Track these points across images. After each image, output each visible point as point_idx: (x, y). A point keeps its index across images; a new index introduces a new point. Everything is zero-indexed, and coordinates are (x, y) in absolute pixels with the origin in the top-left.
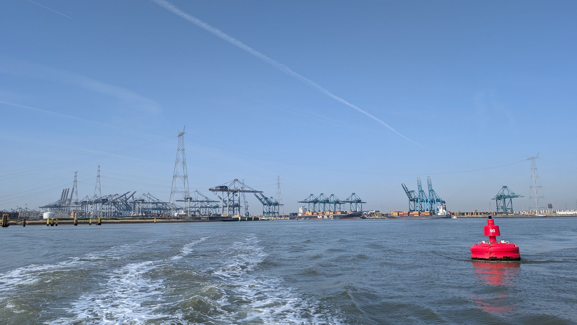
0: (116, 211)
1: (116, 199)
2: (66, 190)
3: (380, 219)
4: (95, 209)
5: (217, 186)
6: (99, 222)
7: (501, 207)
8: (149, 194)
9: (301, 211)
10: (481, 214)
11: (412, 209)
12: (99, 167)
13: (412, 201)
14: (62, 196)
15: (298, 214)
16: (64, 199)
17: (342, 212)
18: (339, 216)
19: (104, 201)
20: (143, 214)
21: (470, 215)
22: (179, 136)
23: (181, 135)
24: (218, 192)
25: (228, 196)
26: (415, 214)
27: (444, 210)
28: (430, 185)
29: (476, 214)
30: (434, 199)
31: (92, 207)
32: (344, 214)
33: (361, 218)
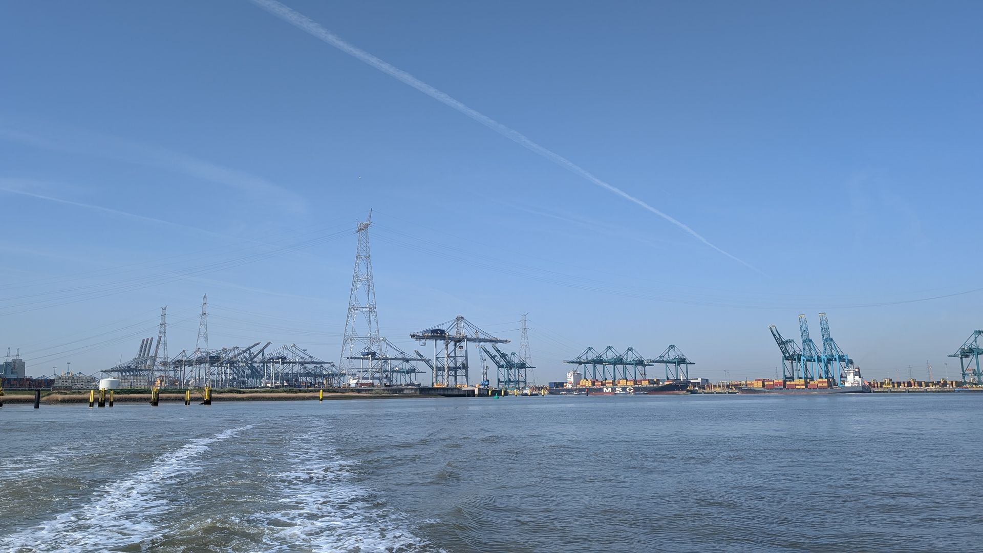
0: (234, 378)
1: (235, 357)
2: (147, 341)
3: (725, 393)
4: (197, 375)
5: (425, 329)
6: (207, 398)
7: (972, 372)
8: (294, 346)
9: (571, 379)
10: (927, 384)
11: (788, 375)
12: (205, 297)
13: (788, 360)
14: (141, 352)
15: (565, 384)
16: (144, 356)
17: (652, 382)
18: (645, 389)
19: (214, 360)
20: (283, 384)
21: (904, 386)
22: (359, 230)
23: (364, 228)
24: (428, 341)
25: (447, 349)
26: (798, 385)
27: (857, 378)
28: (825, 330)
29: (916, 385)
30: (833, 356)
31: (191, 371)
32: (655, 385)
33: (688, 391)
